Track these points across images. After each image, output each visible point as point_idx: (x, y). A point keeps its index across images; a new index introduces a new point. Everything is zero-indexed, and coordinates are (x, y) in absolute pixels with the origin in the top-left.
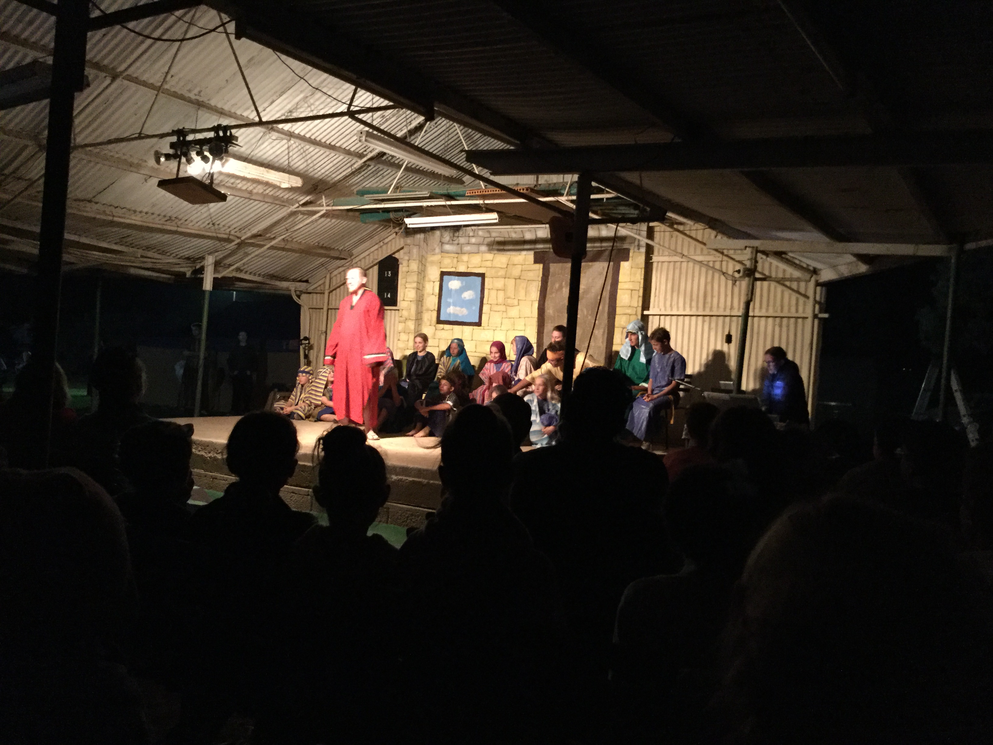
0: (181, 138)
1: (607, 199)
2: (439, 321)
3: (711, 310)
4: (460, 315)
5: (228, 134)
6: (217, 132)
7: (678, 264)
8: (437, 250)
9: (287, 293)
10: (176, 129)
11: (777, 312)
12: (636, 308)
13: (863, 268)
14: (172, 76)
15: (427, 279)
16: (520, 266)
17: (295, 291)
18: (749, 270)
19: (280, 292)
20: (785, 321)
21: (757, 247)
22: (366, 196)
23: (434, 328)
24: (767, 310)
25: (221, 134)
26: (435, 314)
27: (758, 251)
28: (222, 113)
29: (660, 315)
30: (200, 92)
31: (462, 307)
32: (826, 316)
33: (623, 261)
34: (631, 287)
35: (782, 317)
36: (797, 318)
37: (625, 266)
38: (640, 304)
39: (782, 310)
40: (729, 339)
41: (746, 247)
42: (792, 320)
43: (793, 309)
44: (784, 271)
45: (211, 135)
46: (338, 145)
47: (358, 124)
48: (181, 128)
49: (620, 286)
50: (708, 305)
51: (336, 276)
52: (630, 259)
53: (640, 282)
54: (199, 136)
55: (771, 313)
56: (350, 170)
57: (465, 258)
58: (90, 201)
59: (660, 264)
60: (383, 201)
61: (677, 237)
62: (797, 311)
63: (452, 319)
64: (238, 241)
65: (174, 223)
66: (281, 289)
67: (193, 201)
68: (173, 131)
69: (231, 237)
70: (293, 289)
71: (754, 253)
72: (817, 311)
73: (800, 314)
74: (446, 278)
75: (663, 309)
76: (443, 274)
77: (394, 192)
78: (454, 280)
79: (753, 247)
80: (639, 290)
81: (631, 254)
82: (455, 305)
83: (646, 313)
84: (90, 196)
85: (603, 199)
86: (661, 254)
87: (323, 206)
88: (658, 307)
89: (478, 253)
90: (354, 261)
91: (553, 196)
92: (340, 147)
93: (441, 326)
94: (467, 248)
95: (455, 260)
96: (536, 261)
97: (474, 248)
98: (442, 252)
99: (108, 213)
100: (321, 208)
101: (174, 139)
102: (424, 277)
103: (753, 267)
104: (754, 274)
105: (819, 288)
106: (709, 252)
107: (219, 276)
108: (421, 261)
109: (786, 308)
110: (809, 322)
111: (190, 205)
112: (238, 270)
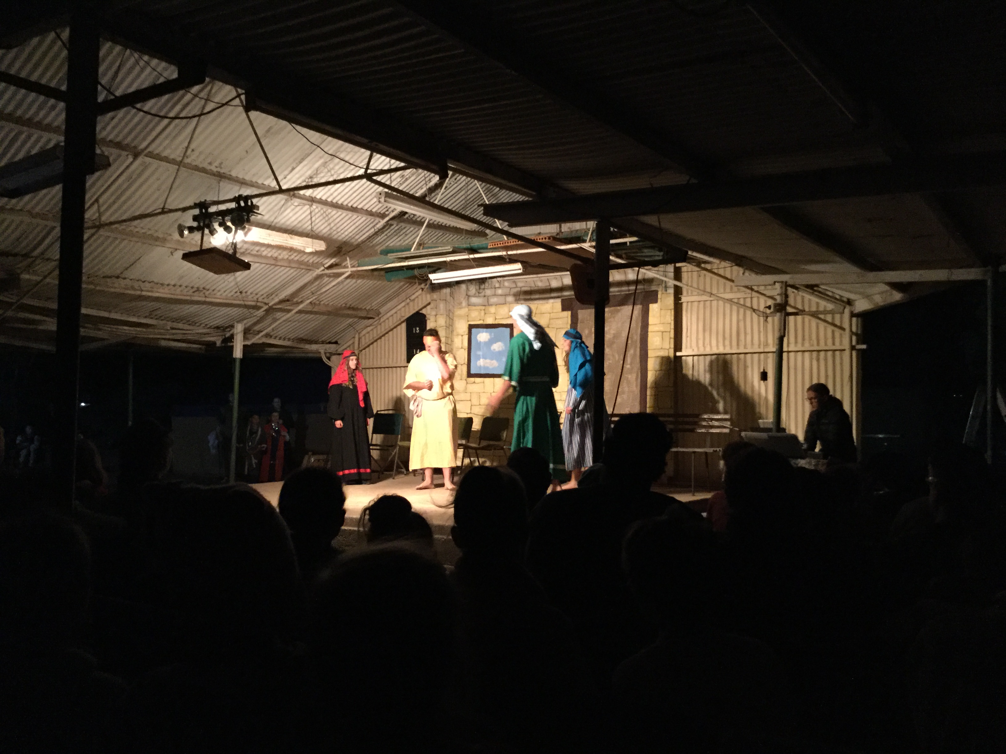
0: (204, 211)
1: (631, 242)
2: (470, 375)
3: (745, 347)
4: (491, 367)
5: (249, 204)
6: (238, 203)
7: (708, 303)
8: (464, 304)
9: (318, 355)
10: (197, 202)
11: (813, 345)
12: (668, 350)
13: (897, 296)
14: (193, 150)
15: (455, 333)
16: (549, 315)
17: (325, 353)
18: (779, 305)
19: (310, 355)
20: (822, 354)
21: (786, 282)
22: (389, 255)
23: (465, 382)
24: (803, 345)
25: (242, 204)
26: (465, 368)
27: (786, 285)
28: (243, 183)
29: (693, 356)
30: (221, 164)
31: (492, 359)
32: (864, 347)
33: (652, 303)
34: (662, 329)
35: (819, 351)
36: (834, 351)
37: (653, 307)
38: (672, 346)
39: (818, 344)
40: (764, 376)
41: (775, 282)
42: (830, 353)
43: (830, 341)
44: (818, 304)
45: (233, 205)
46: (359, 207)
47: (377, 186)
48: (203, 200)
49: (650, 328)
50: (742, 343)
51: (364, 335)
52: (659, 300)
53: (670, 324)
54: (223, 207)
55: (807, 347)
56: (373, 230)
57: (492, 309)
58: (118, 277)
59: (689, 304)
60: (407, 258)
61: (705, 275)
62: (834, 344)
63: (483, 372)
64: (266, 307)
65: (201, 294)
66: (312, 352)
67: (218, 271)
68: (195, 204)
69: (259, 304)
70: (322, 352)
71: (784, 288)
72: (854, 343)
73: (837, 347)
74: (474, 330)
75: (696, 349)
76: (471, 327)
77: (417, 250)
78: (483, 332)
79: (782, 282)
80: (670, 332)
81: (659, 296)
82: (485, 358)
83: (678, 354)
84: (118, 272)
85: (626, 243)
86: (690, 294)
87: (347, 267)
88: (691, 347)
89: (505, 304)
90: (382, 320)
91: (576, 243)
92: (362, 209)
93: (472, 379)
94: (494, 300)
95: (483, 312)
96: (564, 309)
97: (501, 300)
98: (469, 305)
99: (137, 288)
100: (346, 270)
101: (196, 212)
102: (452, 331)
103: (783, 302)
104: (785, 309)
105: (854, 319)
106: (738, 289)
107: (248, 343)
108: (448, 316)
109: (822, 342)
110: (847, 353)
111: (216, 276)
112: (268, 335)
